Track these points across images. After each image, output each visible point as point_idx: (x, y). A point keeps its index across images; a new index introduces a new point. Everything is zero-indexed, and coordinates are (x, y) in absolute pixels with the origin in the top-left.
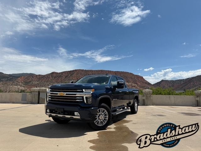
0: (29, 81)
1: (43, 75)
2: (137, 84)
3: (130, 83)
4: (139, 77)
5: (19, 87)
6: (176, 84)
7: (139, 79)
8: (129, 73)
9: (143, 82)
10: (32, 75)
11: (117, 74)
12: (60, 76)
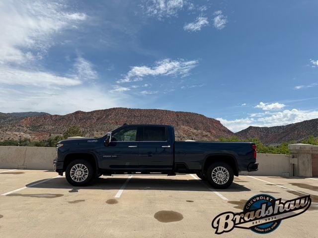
0: (39, 124)
1: (61, 116)
2: (210, 132)
3: (199, 131)
4: (214, 121)
5: (22, 133)
6: (271, 133)
7: (215, 125)
8: (198, 114)
9: (220, 130)
10: (44, 116)
11: (180, 116)
12: (89, 118)
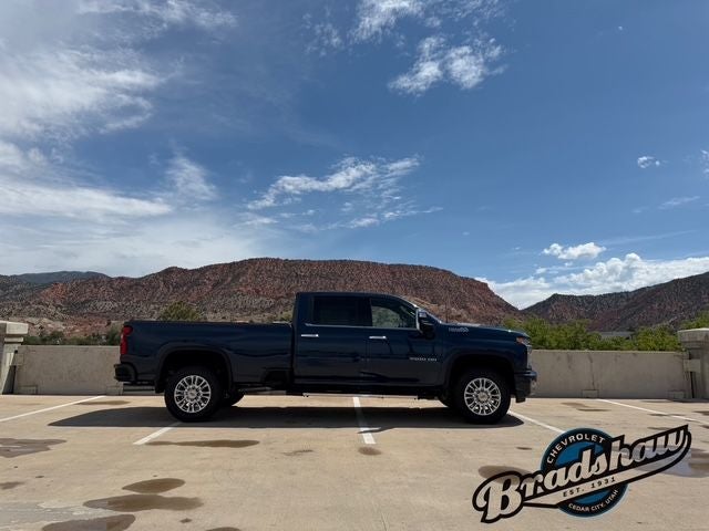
0: (83, 299)
1: (133, 280)
2: (465, 308)
3: (442, 307)
4: (475, 284)
5: (45, 320)
6: (602, 309)
7: (475, 292)
8: (437, 270)
9: (487, 304)
10: (94, 280)
11: (398, 275)
12: (196, 283)
